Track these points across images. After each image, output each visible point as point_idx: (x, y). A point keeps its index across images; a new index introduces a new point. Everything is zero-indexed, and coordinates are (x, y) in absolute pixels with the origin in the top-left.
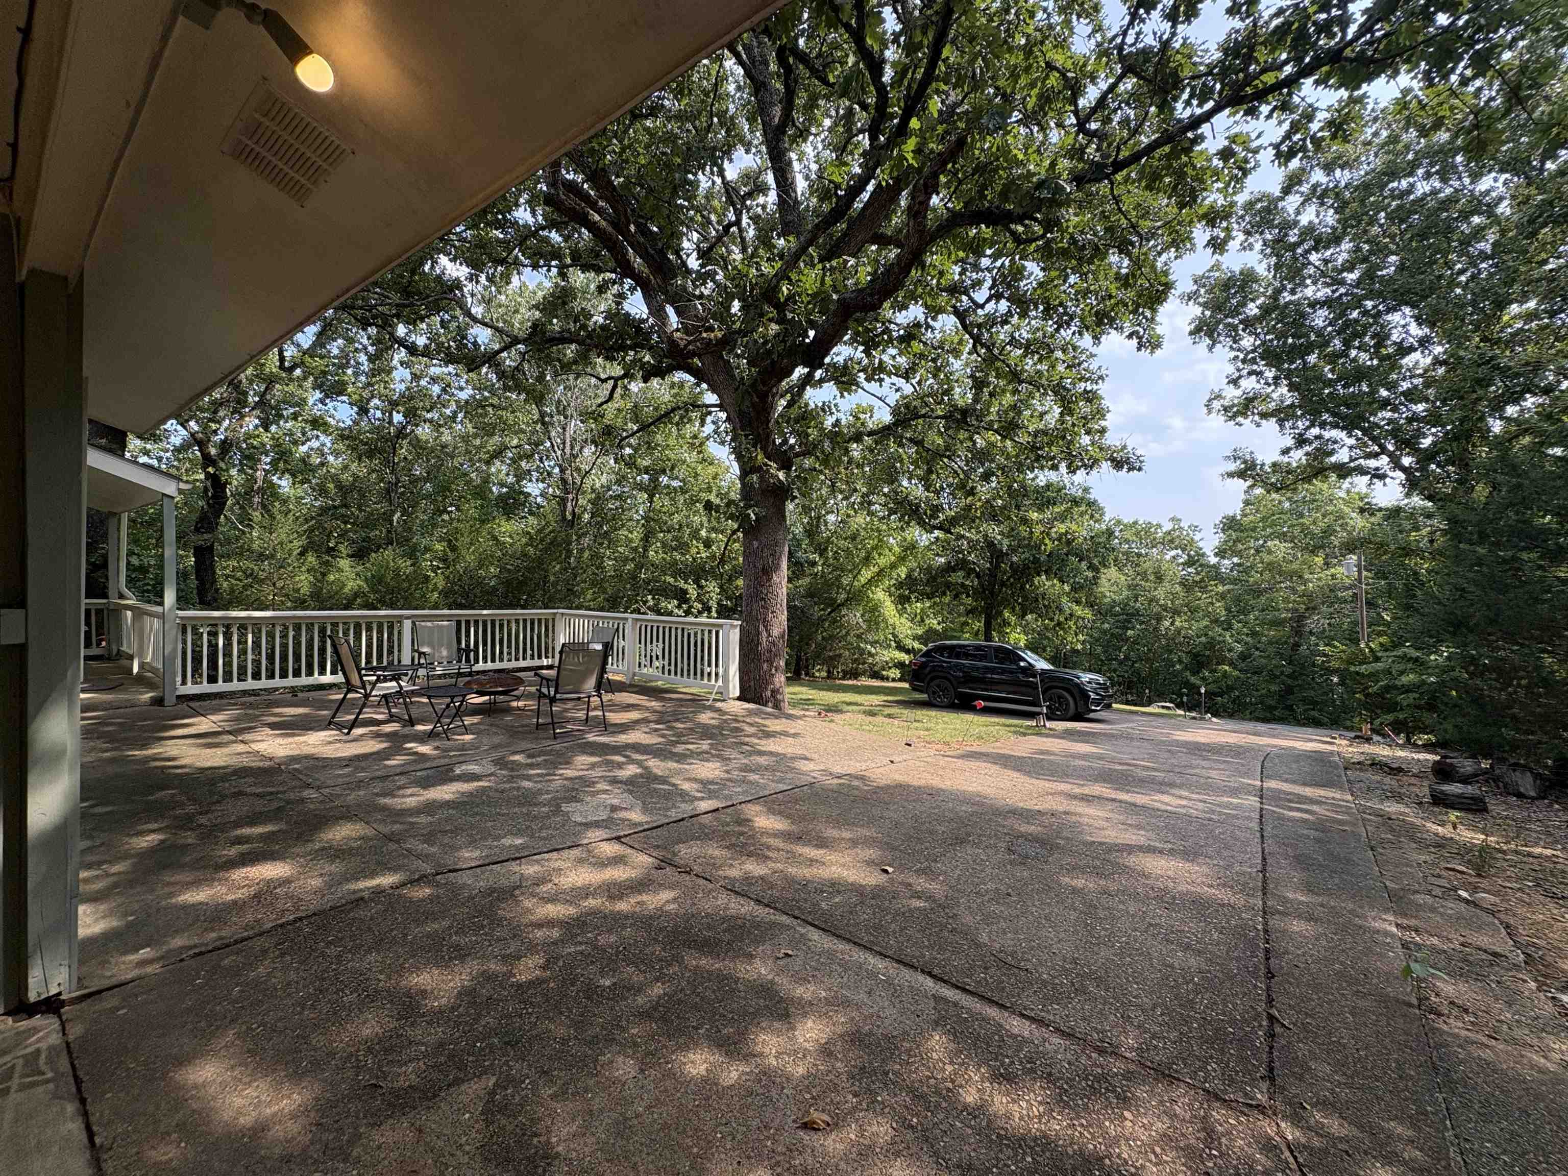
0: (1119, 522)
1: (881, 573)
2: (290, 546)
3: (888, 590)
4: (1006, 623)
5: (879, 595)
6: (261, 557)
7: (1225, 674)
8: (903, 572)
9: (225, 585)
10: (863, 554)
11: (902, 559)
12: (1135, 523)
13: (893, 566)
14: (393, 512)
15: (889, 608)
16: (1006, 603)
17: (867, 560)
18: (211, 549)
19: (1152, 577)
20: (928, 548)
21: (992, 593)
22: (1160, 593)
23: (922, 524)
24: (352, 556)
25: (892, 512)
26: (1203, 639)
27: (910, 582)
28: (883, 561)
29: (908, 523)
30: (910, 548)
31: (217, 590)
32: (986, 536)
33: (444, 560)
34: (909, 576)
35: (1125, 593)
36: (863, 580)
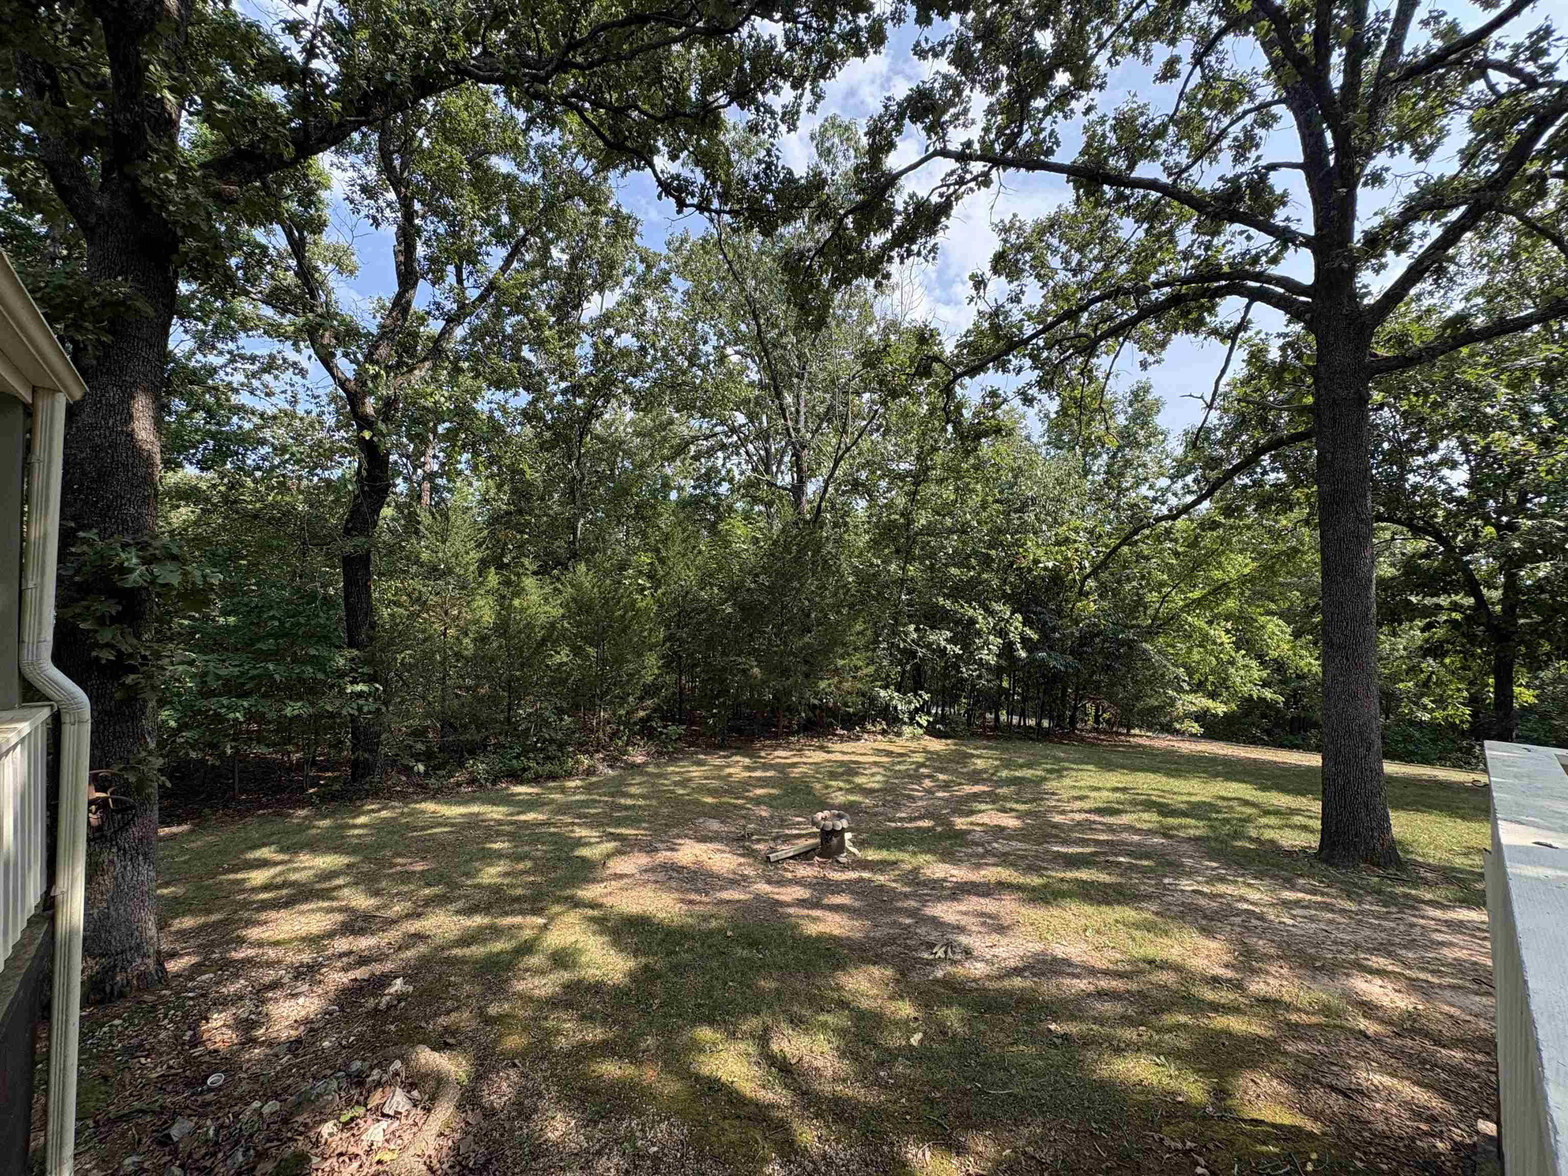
2: (467, 558)
6: (433, 572)
9: (386, 613)
14: (576, 517)
18: (365, 560)
24: (535, 573)
31: (373, 626)
33: (651, 576)
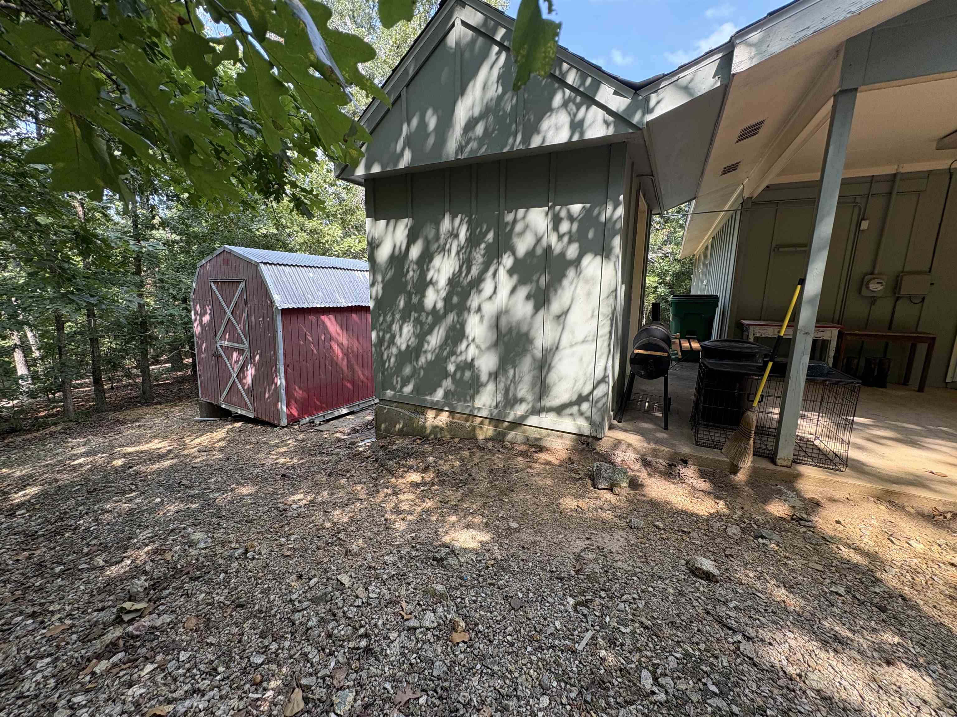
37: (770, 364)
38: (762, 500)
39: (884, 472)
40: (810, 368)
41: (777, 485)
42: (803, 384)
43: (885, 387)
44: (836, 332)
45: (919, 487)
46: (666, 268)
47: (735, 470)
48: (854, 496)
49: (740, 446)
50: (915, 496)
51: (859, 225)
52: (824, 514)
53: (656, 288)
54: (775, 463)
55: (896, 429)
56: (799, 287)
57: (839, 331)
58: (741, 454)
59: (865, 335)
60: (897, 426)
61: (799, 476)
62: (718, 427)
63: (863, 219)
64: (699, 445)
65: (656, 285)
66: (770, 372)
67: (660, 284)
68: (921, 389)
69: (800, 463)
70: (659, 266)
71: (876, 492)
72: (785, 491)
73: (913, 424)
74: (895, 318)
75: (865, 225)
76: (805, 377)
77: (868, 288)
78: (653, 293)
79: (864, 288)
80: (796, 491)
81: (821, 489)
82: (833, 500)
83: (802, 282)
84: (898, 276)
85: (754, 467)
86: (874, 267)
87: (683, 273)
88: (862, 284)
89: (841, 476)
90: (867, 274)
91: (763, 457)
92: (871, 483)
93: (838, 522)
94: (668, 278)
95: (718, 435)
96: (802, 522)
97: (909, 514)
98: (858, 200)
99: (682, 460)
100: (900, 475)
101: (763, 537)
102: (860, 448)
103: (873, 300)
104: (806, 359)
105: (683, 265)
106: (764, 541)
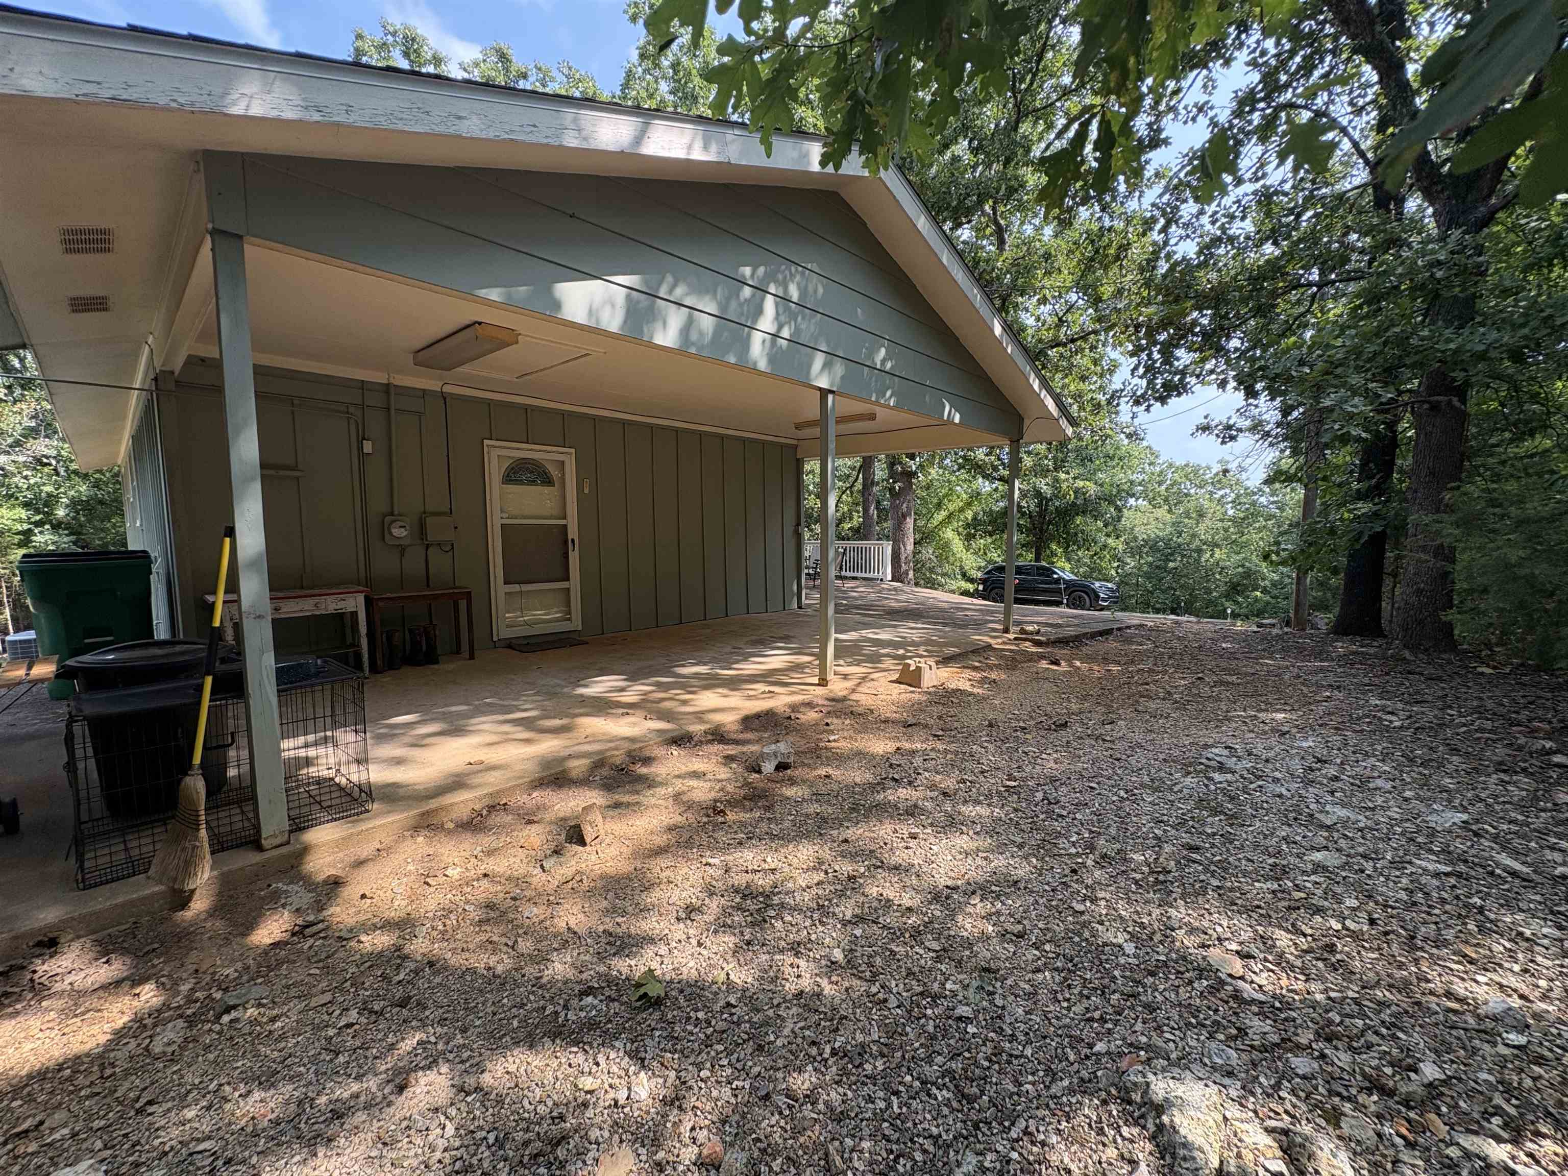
0: (1171, 465)
1: (950, 516)
3: (956, 530)
4: (1053, 554)
5: (949, 534)
7: (1256, 600)
8: (969, 514)
10: (935, 501)
11: (969, 504)
12: (1187, 465)
13: (961, 510)
15: (957, 545)
16: (1052, 538)
17: (939, 506)
19: (1194, 515)
20: (990, 495)
21: (1041, 530)
22: (1201, 529)
23: (986, 477)
25: (961, 467)
26: (1240, 569)
27: (975, 522)
28: (951, 507)
29: (974, 477)
30: (976, 495)
32: (1034, 487)
34: (975, 518)
35: (1169, 529)
36: (935, 523)
37: (209, 680)
38: (241, 929)
39: (421, 787)
40: (280, 672)
41: (269, 886)
42: (274, 700)
43: (437, 662)
44: (361, 598)
45: (455, 790)
46: (48, 489)
47: (182, 900)
48: (387, 841)
49: (184, 849)
50: (452, 805)
51: (360, 448)
52: (346, 893)
53: (28, 533)
54: (260, 848)
55: (444, 717)
56: (227, 540)
57: (366, 598)
58: (188, 867)
59: (399, 598)
60: (444, 713)
61: (305, 850)
62: (142, 824)
63: (364, 439)
64: (90, 887)
65: (26, 526)
66: (212, 693)
67: (38, 524)
68: (472, 657)
69: (304, 828)
70: (23, 484)
71: (412, 822)
72: (285, 888)
73: (461, 704)
74: (431, 571)
75: (368, 447)
76: (275, 688)
77: (391, 533)
78: (20, 545)
79: (387, 536)
80: (302, 879)
81: (341, 855)
82: (360, 864)
83: (230, 532)
84: (421, 518)
85: (222, 874)
86: (392, 507)
87: (101, 502)
88: (383, 530)
89: (369, 819)
90: (385, 516)
91: (237, 846)
92: (403, 811)
93: (363, 896)
94: (61, 513)
95: (149, 840)
96: (308, 931)
97: (450, 832)
98: (352, 410)
99: (40, 944)
100: (438, 783)
101: (228, 1010)
102: (399, 762)
103: (402, 550)
104: (269, 659)
105: (97, 485)
106: (234, 1014)
